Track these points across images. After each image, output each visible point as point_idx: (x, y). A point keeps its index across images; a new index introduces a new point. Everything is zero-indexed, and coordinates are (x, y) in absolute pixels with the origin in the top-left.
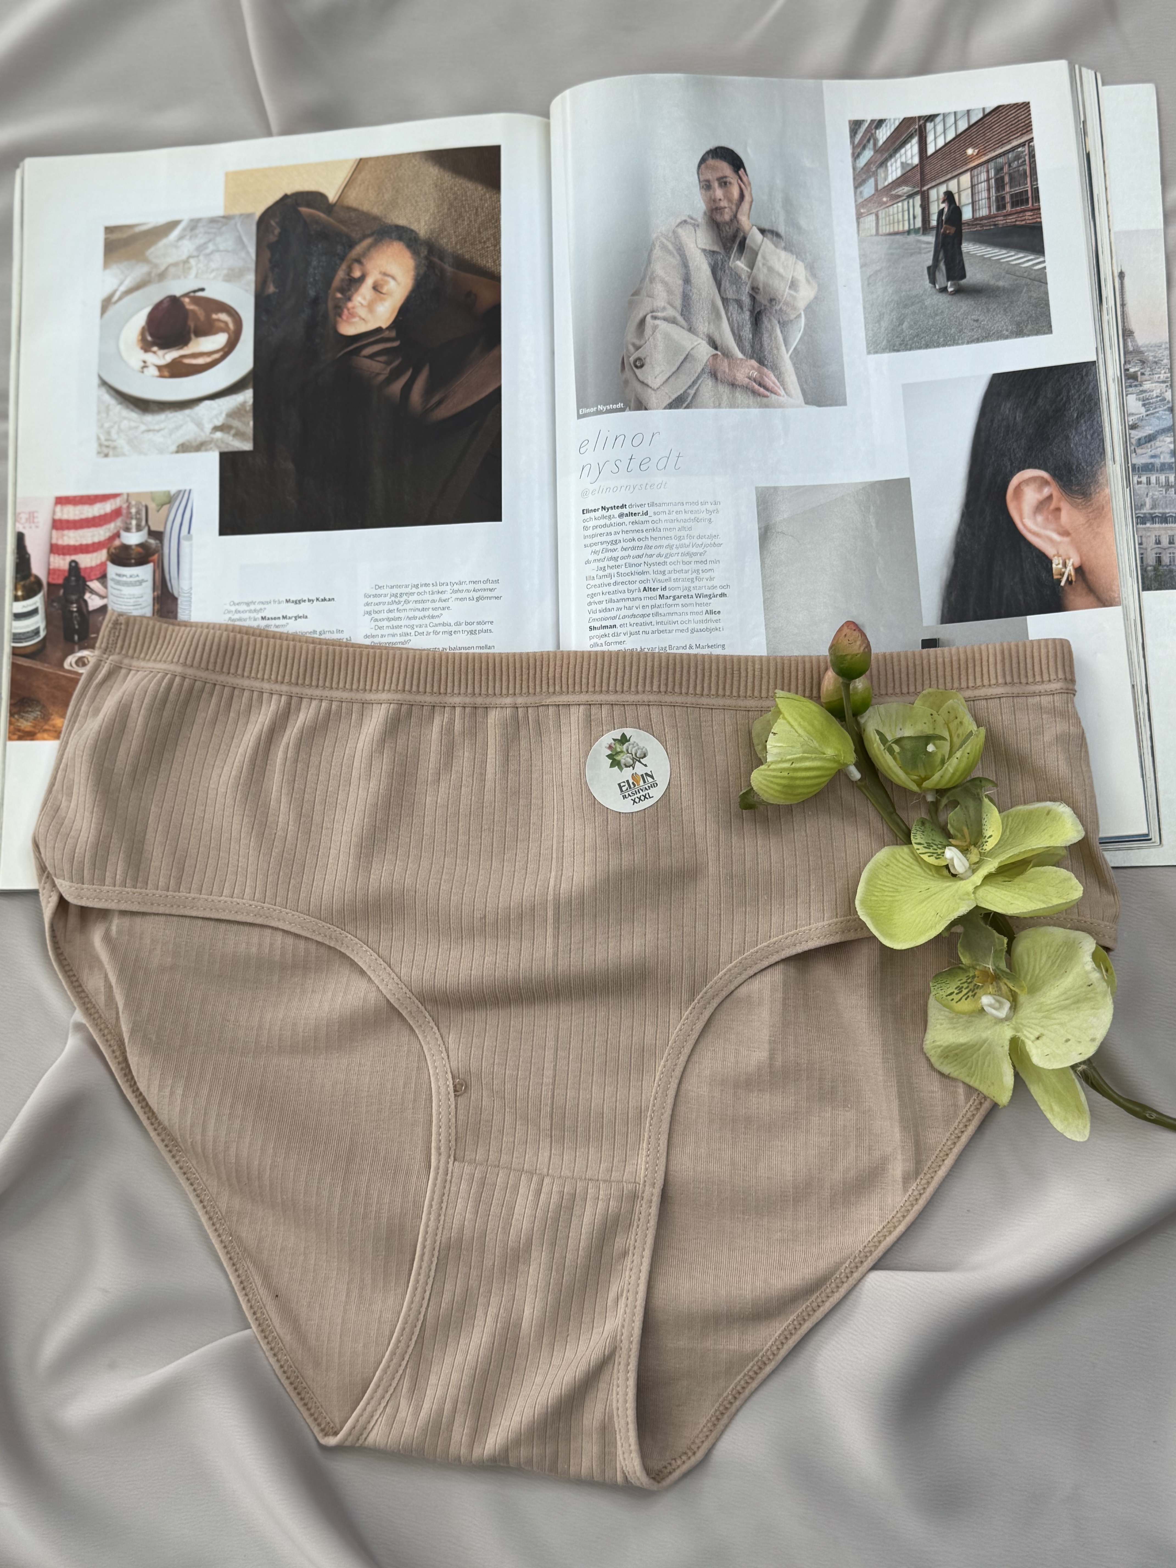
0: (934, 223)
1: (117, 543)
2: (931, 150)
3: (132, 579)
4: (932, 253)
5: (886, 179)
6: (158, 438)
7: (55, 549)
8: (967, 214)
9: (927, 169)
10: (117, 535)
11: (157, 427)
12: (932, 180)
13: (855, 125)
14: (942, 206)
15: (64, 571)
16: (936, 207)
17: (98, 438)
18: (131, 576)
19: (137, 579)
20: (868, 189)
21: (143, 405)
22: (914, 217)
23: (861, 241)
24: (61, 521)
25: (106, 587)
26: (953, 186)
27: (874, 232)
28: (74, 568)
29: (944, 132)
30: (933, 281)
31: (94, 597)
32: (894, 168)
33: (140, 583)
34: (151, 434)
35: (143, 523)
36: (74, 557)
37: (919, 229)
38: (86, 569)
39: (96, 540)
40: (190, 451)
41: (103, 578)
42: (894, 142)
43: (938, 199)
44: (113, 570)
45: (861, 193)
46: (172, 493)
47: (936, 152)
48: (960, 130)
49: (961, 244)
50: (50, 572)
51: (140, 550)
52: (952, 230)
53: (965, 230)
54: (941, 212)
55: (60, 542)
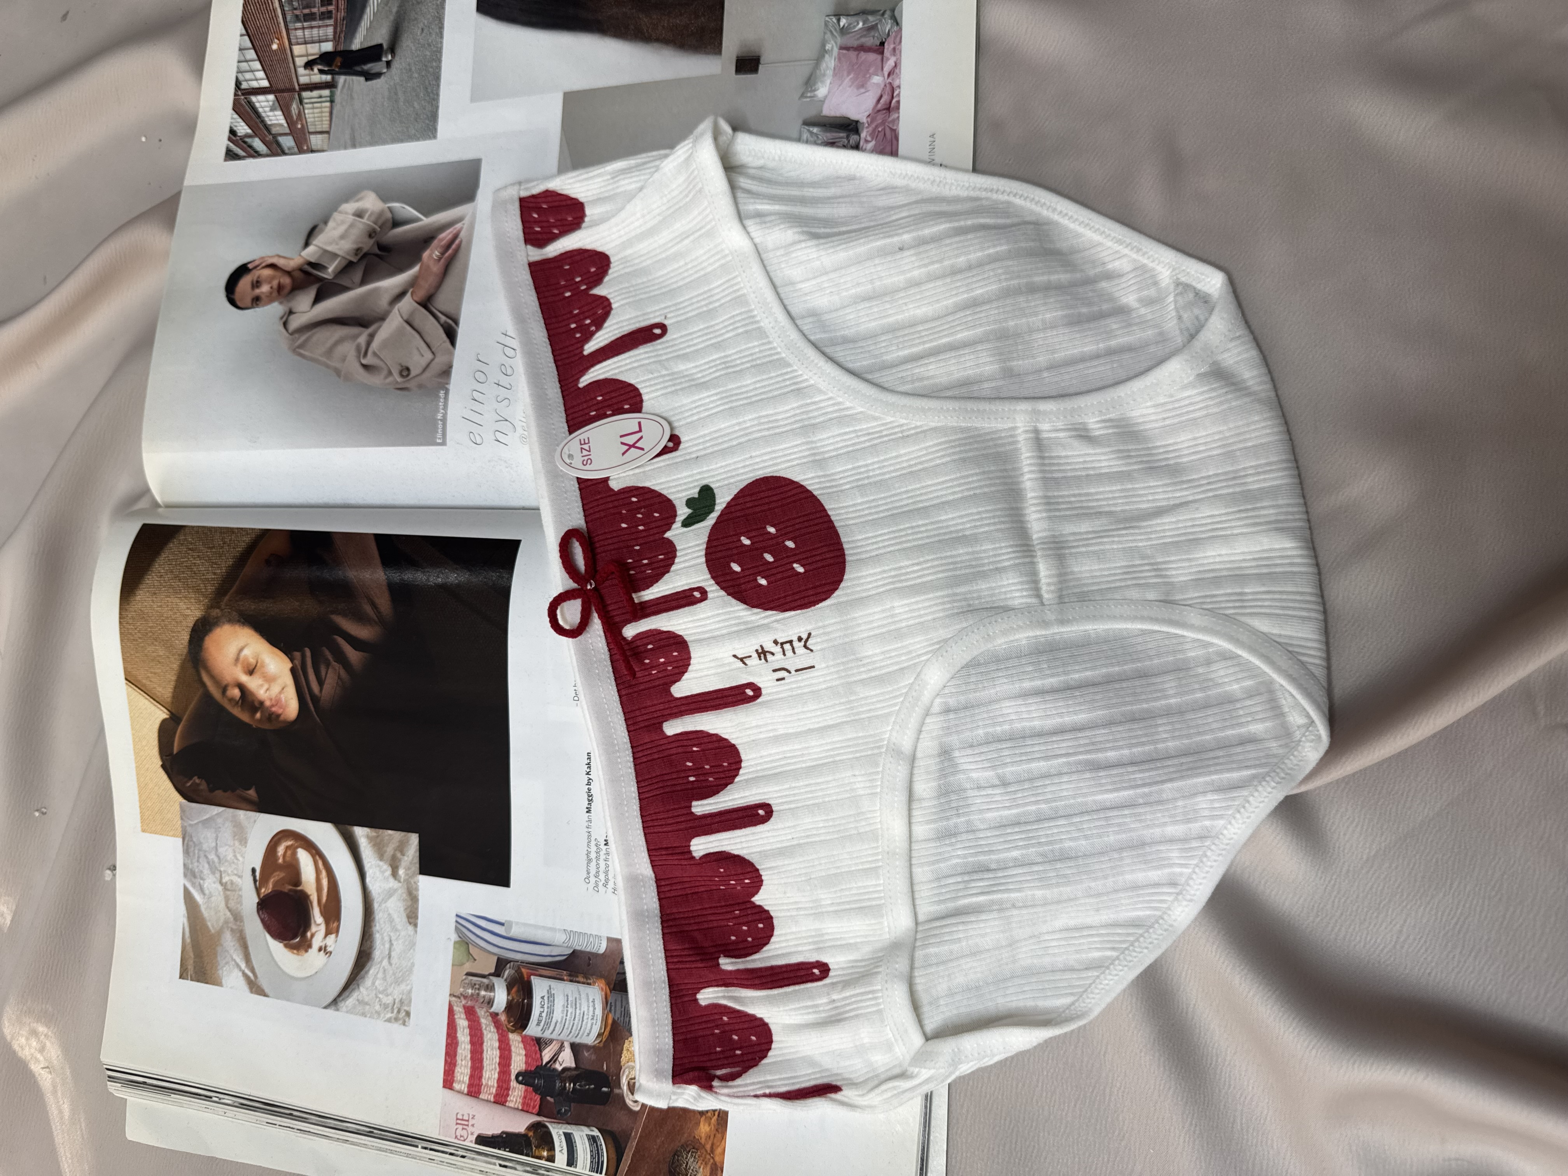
0: (328, 78)
1: (503, 1018)
2: (265, 83)
3: (546, 1006)
4: (355, 78)
5: (281, 125)
6: (398, 947)
7: (501, 1099)
8: (328, 47)
9: (281, 86)
10: (495, 1016)
11: (387, 946)
12: (291, 80)
13: (230, 155)
14: (316, 70)
15: (526, 1091)
16: (316, 77)
17: (389, 1020)
18: (542, 1007)
19: (546, 998)
20: (287, 142)
21: (363, 958)
22: (321, 97)
23: (332, 147)
24: (470, 1086)
25: (551, 1041)
26: (300, 62)
27: (326, 136)
28: (525, 1078)
29: (252, 71)
30: (378, 75)
31: (560, 1059)
32: (273, 118)
33: (551, 996)
34: (393, 954)
35: (485, 981)
36: (513, 1077)
37: (331, 92)
38: (526, 1063)
39: (497, 1044)
40: (417, 909)
41: (539, 1043)
42: (251, 117)
43: (309, 75)
44: (533, 1029)
45: (289, 149)
46: (458, 939)
47: (268, 78)
48: (255, 57)
49: (352, 51)
50: (525, 1110)
51: (514, 990)
52: (338, 61)
53: (341, 48)
54: (321, 72)
55: (494, 1091)
